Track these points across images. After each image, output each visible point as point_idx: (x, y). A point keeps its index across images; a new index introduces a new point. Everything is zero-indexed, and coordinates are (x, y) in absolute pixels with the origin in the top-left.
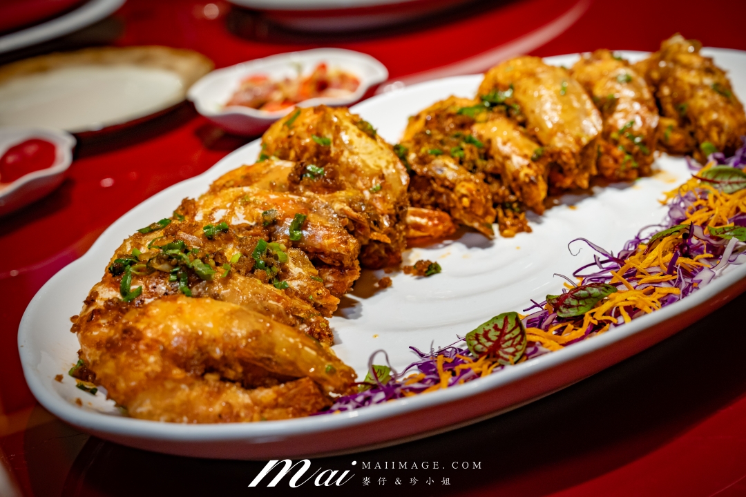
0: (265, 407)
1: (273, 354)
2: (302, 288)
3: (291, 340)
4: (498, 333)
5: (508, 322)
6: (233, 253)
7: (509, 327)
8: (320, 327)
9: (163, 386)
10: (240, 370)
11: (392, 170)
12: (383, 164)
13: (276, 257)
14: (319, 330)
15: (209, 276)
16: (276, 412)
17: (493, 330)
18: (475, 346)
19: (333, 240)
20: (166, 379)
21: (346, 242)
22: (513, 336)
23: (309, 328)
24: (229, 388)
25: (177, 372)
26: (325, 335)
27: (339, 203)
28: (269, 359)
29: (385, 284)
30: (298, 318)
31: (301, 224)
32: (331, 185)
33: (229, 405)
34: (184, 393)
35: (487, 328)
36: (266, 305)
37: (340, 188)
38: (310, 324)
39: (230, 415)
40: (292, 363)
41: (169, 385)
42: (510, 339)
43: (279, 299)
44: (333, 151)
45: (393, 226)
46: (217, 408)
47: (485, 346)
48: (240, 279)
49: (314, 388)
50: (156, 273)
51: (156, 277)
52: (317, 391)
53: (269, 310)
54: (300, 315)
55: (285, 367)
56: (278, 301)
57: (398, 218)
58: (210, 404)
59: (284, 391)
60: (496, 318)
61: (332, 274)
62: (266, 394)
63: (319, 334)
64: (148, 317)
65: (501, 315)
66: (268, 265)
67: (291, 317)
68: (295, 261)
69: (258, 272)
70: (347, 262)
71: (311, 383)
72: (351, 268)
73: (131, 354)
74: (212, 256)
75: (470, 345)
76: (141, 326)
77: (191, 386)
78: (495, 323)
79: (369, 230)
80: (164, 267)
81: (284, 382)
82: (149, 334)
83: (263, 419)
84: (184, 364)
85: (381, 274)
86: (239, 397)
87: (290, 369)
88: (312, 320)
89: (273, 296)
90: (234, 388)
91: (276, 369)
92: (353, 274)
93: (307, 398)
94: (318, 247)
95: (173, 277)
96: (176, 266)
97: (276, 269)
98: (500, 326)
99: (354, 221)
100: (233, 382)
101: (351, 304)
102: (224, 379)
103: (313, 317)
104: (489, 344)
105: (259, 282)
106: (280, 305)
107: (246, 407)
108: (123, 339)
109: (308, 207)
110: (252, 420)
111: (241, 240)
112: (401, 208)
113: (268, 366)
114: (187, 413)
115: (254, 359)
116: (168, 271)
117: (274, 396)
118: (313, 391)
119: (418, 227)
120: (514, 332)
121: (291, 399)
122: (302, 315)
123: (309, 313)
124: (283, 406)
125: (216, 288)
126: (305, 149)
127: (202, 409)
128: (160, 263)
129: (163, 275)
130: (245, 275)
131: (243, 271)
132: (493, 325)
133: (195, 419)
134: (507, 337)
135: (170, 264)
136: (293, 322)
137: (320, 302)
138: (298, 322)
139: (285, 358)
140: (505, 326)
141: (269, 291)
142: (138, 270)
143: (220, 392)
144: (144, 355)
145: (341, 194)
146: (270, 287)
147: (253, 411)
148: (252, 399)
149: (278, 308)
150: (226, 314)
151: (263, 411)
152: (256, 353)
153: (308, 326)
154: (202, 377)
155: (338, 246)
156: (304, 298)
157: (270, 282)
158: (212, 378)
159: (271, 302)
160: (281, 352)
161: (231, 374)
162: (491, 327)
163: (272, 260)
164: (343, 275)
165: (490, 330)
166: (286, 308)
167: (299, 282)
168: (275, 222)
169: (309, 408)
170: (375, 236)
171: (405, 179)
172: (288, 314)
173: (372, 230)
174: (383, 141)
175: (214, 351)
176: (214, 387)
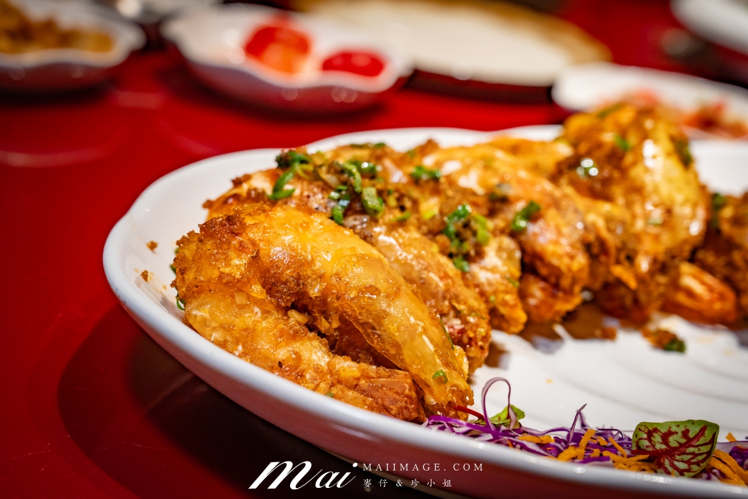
0: (339, 382)
1: (381, 325)
2: (490, 284)
3: (412, 320)
4: (683, 441)
5: (703, 434)
6: (430, 207)
7: (702, 440)
8: (475, 332)
9: (233, 297)
10: (335, 324)
11: (687, 210)
12: (679, 198)
13: (475, 234)
14: (471, 335)
15: (376, 212)
16: (350, 393)
17: (680, 434)
18: (642, 439)
19: (560, 250)
20: (240, 290)
21: (572, 257)
22: (697, 452)
23: (463, 326)
24: (310, 339)
25: (257, 290)
26: (476, 344)
27: (597, 215)
28: (373, 328)
29: (608, 335)
30: (454, 308)
31: (532, 214)
32: (598, 191)
33: (298, 357)
34: (253, 316)
35: (674, 429)
36: (424, 276)
37: (608, 198)
38: (465, 322)
39: (293, 371)
40: (398, 346)
41: (240, 299)
42: (693, 453)
43: (445, 276)
44: (629, 159)
45: (652, 273)
46: (282, 354)
47: (653, 446)
48: (415, 235)
49: (410, 390)
50: (320, 183)
51: (318, 187)
52: (414, 395)
53: (424, 283)
54: (457, 305)
55: (388, 347)
56: (441, 278)
57: (663, 266)
58: (277, 346)
59: (372, 374)
60: (692, 422)
61: (543, 289)
62: (347, 367)
63: (470, 339)
64: (268, 216)
65: (700, 422)
66: (459, 236)
67: (447, 303)
68: (500, 249)
69: (442, 239)
70: (565, 283)
71: (409, 381)
72: (569, 293)
73: (219, 246)
74: (396, 195)
75: (636, 436)
76: (249, 221)
77: (266, 313)
78: (688, 428)
79: (612, 260)
80: (331, 179)
81: (378, 365)
82: (253, 234)
83: (329, 394)
84: (271, 285)
85: (612, 323)
86: (316, 354)
87: (393, 352)
88: (471, 320)
89: (439, 270)
90: (316, 343)
91: (376, 345)
92: (567, 301)
93: (397, 397)
94: (538, 249)
95: (334, 195)
96: (344, 183)
97: (468, 247)
98: (691, 435)
99: (602, 243)
100: (321, 335)
101: (555, 337)
102: (311, 327)
103: (474, 317)
104: (660, 446)
105: (435, 248)
106: (441, 284)
107: (317, 370)
108: (222, 225)
109: (556, 204)
110: (315, 389)
111: (448, 197)
112: (673, 257)
113: (368, 335)
114: (244, 342)
115: (357, 320)
116: (333, 186)
117: (358, 374)
118: (407, 391)
119: (690, 293)
120: (701, 448)
121: (377, 388)
122: (461, 307)
123: (472, 310)
124: (362, 392)
125: (377, 229)
126: (599, 145)
127: (264, 345)
128: (328, 172)
129: (326, 187)
130: (425, 234)
131: (425, 228)
132: (683, 429)
133: (251, 355)
134: (691, 450)
135: (339, 179)
136: (446, 310)
137: (503, 310)
138: (452, 313)
139: (391, 336)
140: (697, 436)
141: (439, 264)
142: (305, 172)
143: (295, 336)
144: (232, 254)
145: (606, 207)
146: (444, 260)
147: (323, 379)
148: (328, 364)
149: (437, 286)
150: (356, 255)
151: (336, 385)
152: (360, 313)
153: (462, 324)
154: (285, 310)
155: (560, 257)
156: (482, 294)
157: (451, 256)
158: (295, 316)
159: (432, 275)
160: (390, 326)
161: (324, 325)
162: (680, 430)
163: (468, 234)
164: (554, 296)
165: (676, 433)
166: (447, 291)
167: (489, 275)
168: (505, 200)
169: (394, 410)
170: (619, 271)
171: (696, 228)
172: (444, 298)
173: (618, 262)
174: (696, 175)
175: (313, 287)
176: (291, 328)
